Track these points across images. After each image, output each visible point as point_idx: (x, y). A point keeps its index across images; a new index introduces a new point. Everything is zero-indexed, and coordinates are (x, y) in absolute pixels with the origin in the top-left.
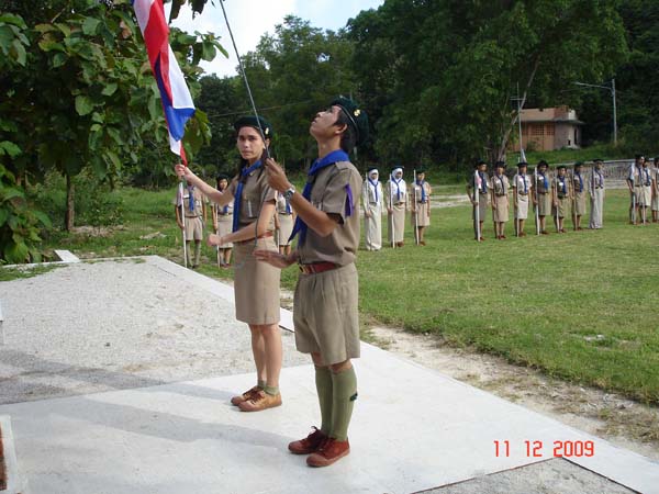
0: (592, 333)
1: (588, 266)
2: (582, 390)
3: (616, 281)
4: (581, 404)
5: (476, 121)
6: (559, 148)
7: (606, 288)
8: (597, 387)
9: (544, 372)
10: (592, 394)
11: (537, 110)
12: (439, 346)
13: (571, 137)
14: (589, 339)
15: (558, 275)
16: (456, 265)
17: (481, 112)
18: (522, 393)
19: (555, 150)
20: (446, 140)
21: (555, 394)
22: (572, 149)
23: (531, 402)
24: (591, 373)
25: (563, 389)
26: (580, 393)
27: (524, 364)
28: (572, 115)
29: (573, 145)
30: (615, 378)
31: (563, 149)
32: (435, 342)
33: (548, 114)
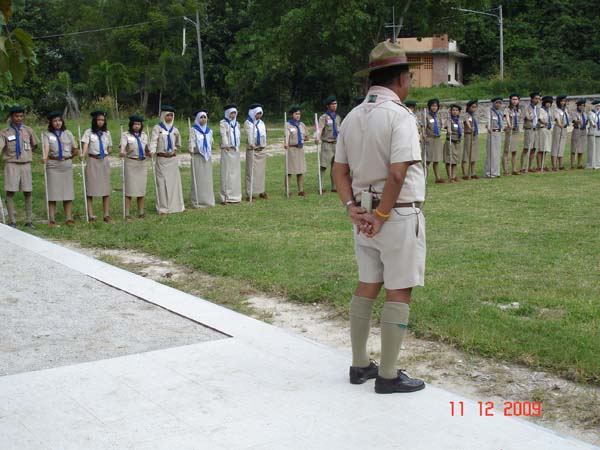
0: (505, 300)
1: (486, 222)
2: (506, 368)
3: (522, 239)
4: (509, 386)
5: (343, 51)
6: (437, 84)
7: (511, 246)
8: (522, 364)
9: (459, 347)
10: (518, 373)
11: (415, 39)
12: (330, 318)
13: (451, 72)
14: (504, 307)
15: (455, 232)
16: (335, 220)
17: (352, 42)
18: (437, 373)
19: (433, 86)
20: (310, 73)
21: (475, 374)
22: (452, 86)
23: (449, 383)
24: (514, 348)
25: (484, 368)
26: (504, 372)
27: (435, 338)
28: (452, 47)
29: (453, 81)
30: (543, 354)
31: (443, 86)
32: (325, 314)
33: (426, 45)
